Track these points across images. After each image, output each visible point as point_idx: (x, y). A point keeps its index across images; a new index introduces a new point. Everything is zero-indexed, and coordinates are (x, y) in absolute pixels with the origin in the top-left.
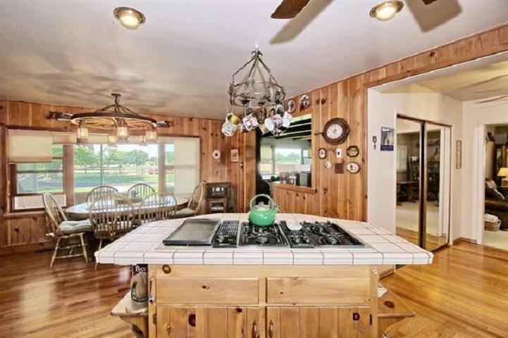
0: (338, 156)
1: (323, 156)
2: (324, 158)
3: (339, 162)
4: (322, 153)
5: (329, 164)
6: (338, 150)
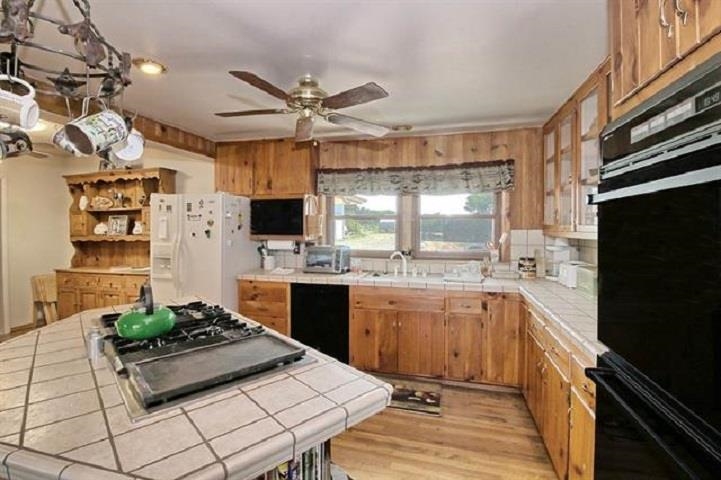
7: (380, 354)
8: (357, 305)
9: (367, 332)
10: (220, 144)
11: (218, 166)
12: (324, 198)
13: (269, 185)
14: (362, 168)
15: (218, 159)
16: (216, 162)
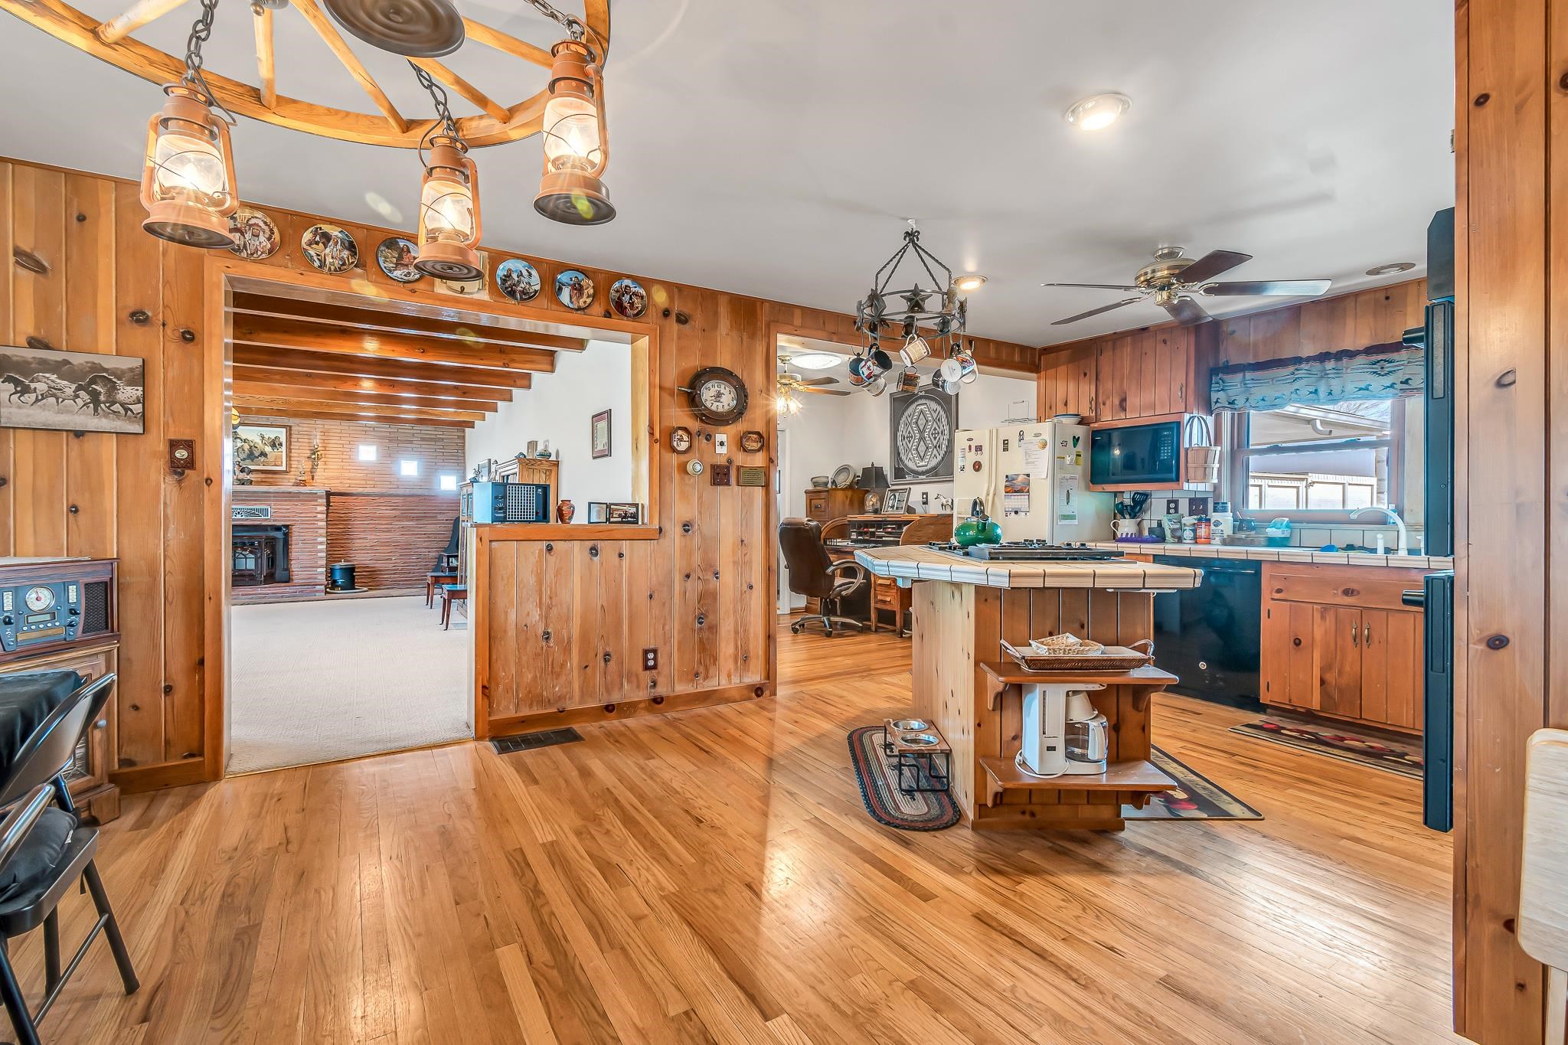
0: (720, 450)
1: (683, 446)
2: (685, 452)
3: (723, 461)
4: (681, 440)
5: (695, 466)
6: (720, 437)
7: (1323, 682)
8: (1277, 596)
9: (1297, 643)
10: (1047, 350)
11: (1042, 382)
12: (1227, 416)
13: (1123, 407)
14: (1305, 354)
15: (1043, 373)
16: (1039, 378)
